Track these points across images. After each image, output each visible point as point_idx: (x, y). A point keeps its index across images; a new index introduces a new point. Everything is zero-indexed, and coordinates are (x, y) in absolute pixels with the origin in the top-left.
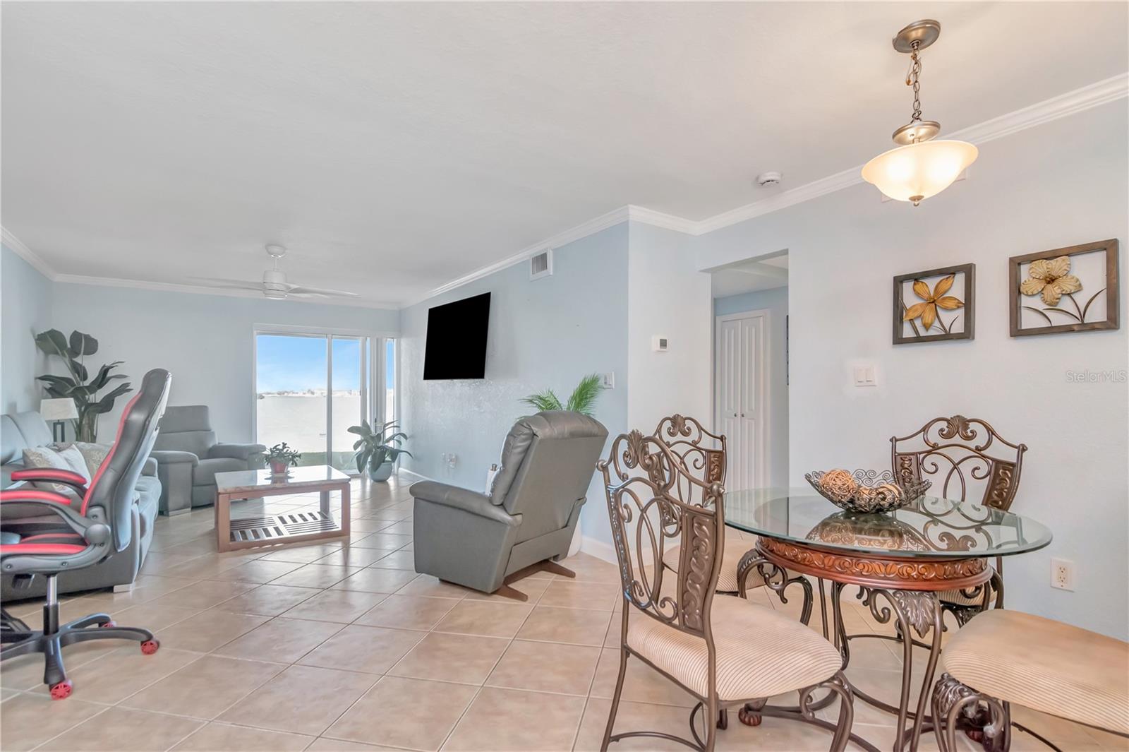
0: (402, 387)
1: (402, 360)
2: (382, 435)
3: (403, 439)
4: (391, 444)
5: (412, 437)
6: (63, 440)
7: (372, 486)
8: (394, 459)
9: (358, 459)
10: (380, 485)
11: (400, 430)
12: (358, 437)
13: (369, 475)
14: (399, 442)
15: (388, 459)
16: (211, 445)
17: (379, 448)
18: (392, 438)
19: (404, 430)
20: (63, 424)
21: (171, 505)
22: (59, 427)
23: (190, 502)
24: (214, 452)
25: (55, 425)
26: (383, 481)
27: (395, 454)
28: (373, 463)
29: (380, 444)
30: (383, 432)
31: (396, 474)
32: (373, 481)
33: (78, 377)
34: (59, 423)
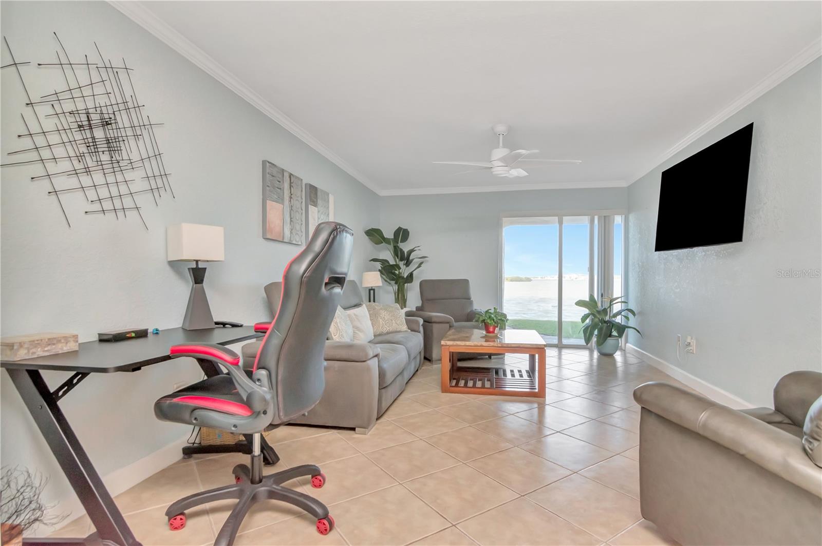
0: (630, 263)
1: (631, 236)
2: (608, 310)
3: (630, 315)
4: (618, 319)
5: (640, 313)
6: (374, 301)
7: (599, 359)
8: (620, 335)
9: (585, 331)
10: (606, 359)
11: (628, 306)
12: (586, 311)
13: (595, 347)
14: (627, 318)
15: (615, 333)
16: (469, 311)
17: (605, 322)
18: (619, 313)
19: (632, 306)
20: (374, 290)
21: (434, 356)
22: (372, 292)
25: (370, 290)
26: (610, 355)
27: (621, 329)
28: (599, 336)
29: (607, 318)
30: (610, 307)
31: (624, 349)
32: (599, 354)
33: (397, 259)
34: (372, 289)
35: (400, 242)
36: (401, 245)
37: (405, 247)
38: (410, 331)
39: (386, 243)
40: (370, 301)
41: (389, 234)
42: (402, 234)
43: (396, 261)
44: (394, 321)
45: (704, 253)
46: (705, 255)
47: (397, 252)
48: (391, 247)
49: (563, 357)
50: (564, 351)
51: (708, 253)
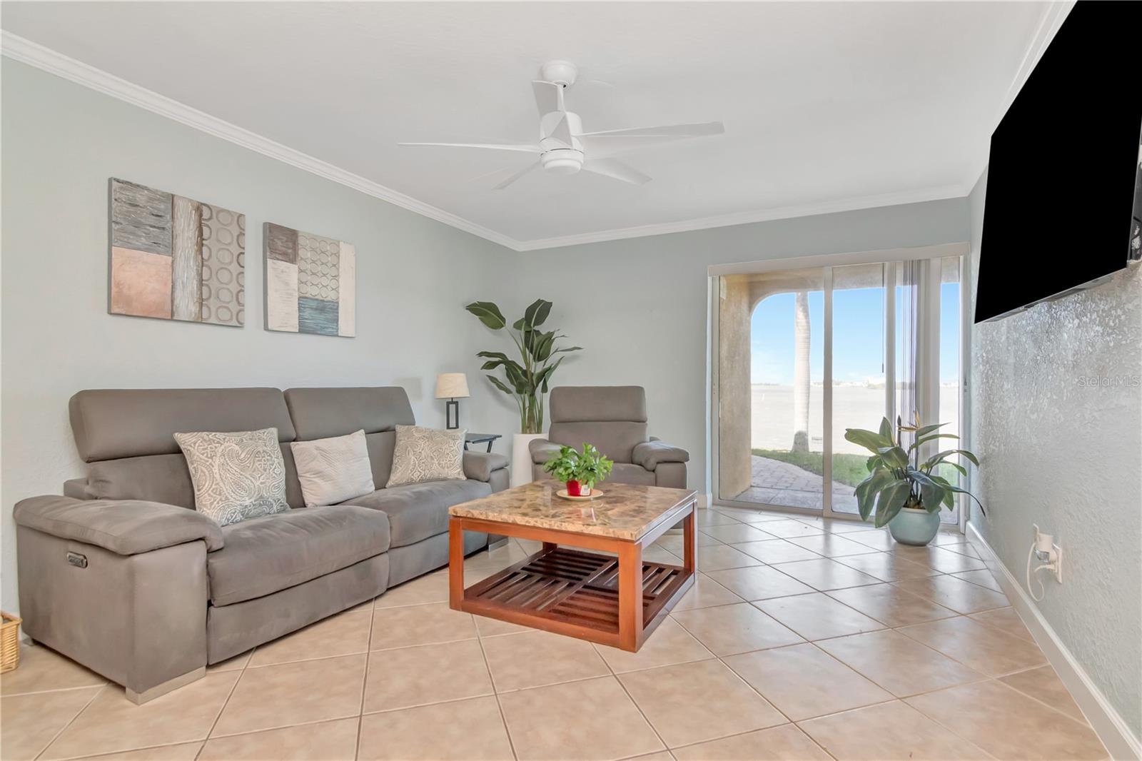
20: (456, 403)
22: (452, 407)
25: (448, 404)
28: (881, 507)
30: (916, 445)
31: (962, 531)
32: (894, 541)
34: (452, 401)
35: (535, 325)
38: (465, 478)
41: (513, 312)
42: (539, 311)
44: (435, 461)
45: (1076, 321)
46: (1079, 326)
49: (834, 538)
50: (837, 528)
51: (1084, 319)
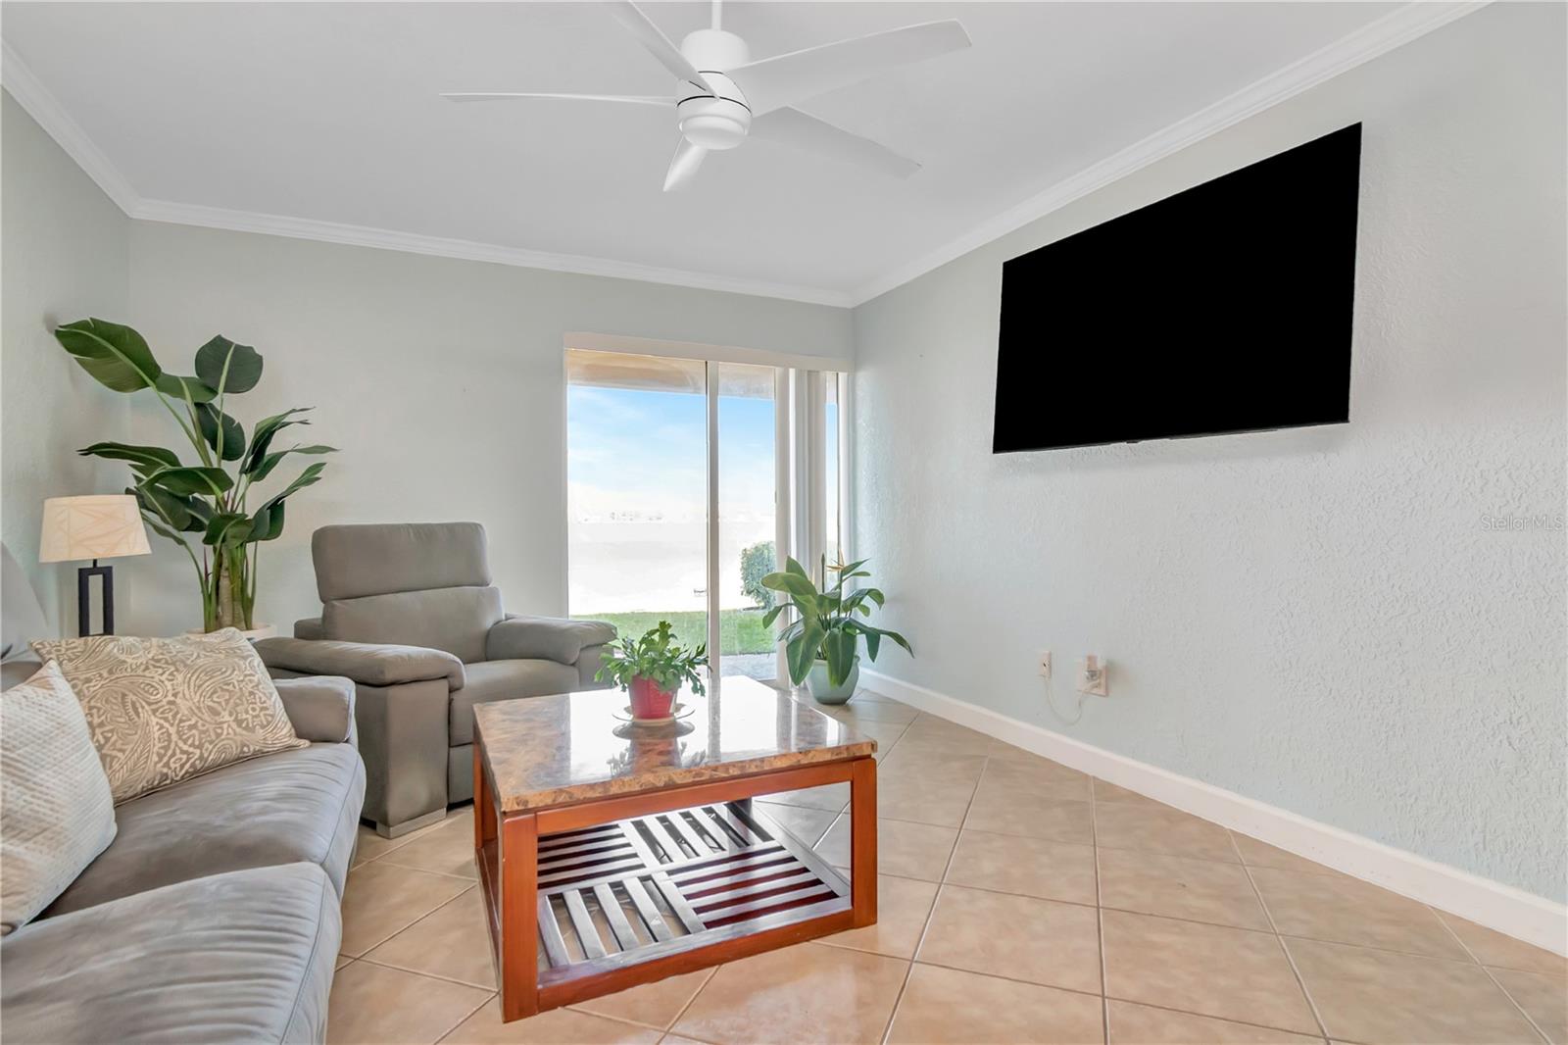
3: (871, 603)
6: (108, 629)
14: (865, 610)
16: (488, 622)
18: (856, 600)
21: (395, 807)
22: (96, 583)
23: (444, 793)
24: (494, 645)
25: (84, 575)
29: (834, 614)
30: (839, 587)
33: (211, 453)
34: (95, 569)
35: (225, 391)
36: (228, 404)
37: (244, 411)
38: (307, 743)
39: (160, 388)
40: (84, 631)
42: (232, 362)
43: (205, 457)
47: (211, 428)
48: (185, 408)
